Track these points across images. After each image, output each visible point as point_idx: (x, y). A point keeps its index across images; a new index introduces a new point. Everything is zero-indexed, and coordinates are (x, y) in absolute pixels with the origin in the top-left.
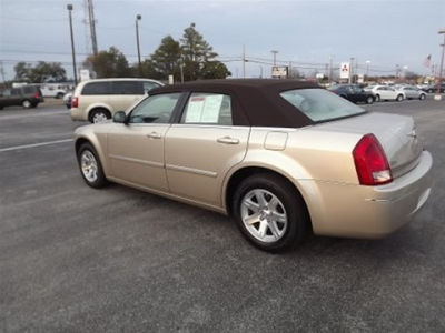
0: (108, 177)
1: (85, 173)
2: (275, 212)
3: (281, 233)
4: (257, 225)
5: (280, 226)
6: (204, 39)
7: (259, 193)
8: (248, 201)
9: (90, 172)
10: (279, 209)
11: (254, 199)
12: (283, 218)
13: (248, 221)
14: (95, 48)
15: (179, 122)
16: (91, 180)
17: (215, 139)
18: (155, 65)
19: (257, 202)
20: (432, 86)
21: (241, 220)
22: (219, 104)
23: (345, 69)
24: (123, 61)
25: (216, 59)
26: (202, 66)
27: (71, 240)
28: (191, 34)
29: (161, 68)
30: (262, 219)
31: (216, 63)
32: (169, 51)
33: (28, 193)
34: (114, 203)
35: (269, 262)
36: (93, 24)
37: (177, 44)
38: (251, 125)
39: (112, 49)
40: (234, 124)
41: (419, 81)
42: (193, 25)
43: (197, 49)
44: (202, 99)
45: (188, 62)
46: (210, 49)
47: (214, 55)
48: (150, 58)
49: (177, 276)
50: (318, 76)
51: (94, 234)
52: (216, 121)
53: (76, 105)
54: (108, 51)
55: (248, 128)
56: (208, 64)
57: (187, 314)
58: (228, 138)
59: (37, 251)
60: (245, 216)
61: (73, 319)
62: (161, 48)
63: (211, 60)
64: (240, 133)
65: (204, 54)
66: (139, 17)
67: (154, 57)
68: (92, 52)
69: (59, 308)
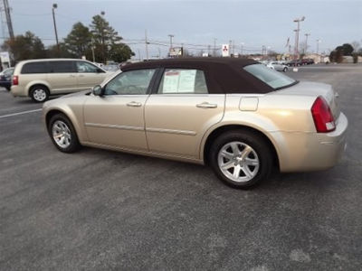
0: (83, 142)
1: (56, 140)
2: (247, 159)
3: (253, 174)
4: (231, 170)
5: (252, 168)
6: (110, 26)
7: (234, 145)
8: (223, 152)
9: (62, 139)
10: (251, 156)
11: (230, 150)
12: (255, 162)
13: (224, 167)
14: (11, 33)
15: (157, 93)
16: (64, 146)
17: (195, 105)
18: (68, 47)
19: (232, 152)
20: (289, 61)
21: (218, 167)
22: (194, 77)
23: (225, 49)
24: (39, 44)
25: (121, 42)
26: (109, 48)
27: (73, 197)
28: (99, 21)
29: (74, 50)
30: (236, 165)
31: (121, 45)
32: (80, 36)
33: (5, 161)
34: (93, 163)
35: (246, 197)
36: (8, 11)
37: (87, 29)
38: (225, 93)
39: (28, 33)
40: (210, 93)
41: (279, 57)
42: (103, 13)
43: (104, 33)
44: (177, 74)
45: (97, 44)
46: (116, 33)
47: (120, 39)
48: (63, 41)
49: (183, 215)
50: (204, 55)
51: (91, 190)
52: (192, 90)
53: (16, 83)
54: (24, 35)
55: (224, 95)
56: (114, 46)
57: (209, 241)
58: (207, 103)
59: (47, 210)
60: (221, 164)
61: (118, 259)
62: (73, 32)
63: (117, 42)
64: (217, 99)
65: (111, 38)
66: (55, 6)
67: (67, 40)
68: (9, 36)
69: (99, 253)
